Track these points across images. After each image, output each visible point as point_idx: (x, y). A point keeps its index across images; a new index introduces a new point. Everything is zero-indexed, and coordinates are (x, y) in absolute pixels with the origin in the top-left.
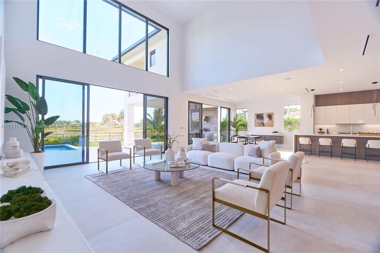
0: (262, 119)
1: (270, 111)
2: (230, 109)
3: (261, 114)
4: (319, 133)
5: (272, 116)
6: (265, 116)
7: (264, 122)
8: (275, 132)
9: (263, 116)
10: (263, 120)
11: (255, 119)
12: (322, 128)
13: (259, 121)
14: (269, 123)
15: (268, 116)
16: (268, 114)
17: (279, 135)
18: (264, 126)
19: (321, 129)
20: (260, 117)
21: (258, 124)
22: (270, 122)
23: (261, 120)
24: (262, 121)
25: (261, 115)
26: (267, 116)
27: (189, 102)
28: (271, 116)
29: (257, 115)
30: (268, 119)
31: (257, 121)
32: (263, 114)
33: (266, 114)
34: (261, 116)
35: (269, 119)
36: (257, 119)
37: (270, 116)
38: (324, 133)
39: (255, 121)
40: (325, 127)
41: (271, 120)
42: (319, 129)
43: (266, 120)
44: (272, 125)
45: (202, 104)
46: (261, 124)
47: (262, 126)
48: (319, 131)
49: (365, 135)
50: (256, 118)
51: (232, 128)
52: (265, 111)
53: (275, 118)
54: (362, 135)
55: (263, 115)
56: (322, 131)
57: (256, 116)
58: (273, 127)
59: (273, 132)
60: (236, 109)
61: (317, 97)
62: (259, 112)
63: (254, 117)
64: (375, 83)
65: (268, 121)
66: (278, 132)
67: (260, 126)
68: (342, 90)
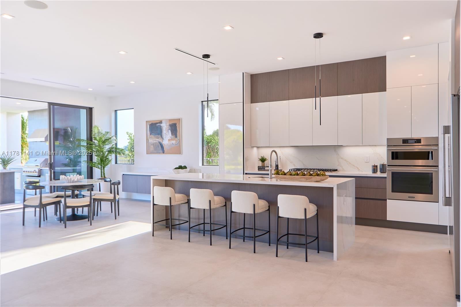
0: (160, 136)
1: (174, 116)
3: (157, 123)
4: (260, 169)
5: (178, 128)
6: (165, 127)
8: (180, 167)
9: (160, 126)
11: (147, 136)
12: (266, 157)
13: (154, 140)
14: (172, 144)
15: (170, 128)
16: (171, 123)
18: (164, 153)
19: (263, 160)
20: (155, 128)
21: (152, 146)
22: (174, 142)
23: (158, 138)
24: (160, 140)
26: (168, 127)
28: (176, 127)
29: (151, 124)
30: (171, 136)
31: (150, 141)
32: (161, 122)
33: (166, 121)
34: (157, 127)
36: (151, 134)
37: (174, 128)
39: (147, 139)
41: (176, 137)
43: (167, 137)
44: (177, 150)
46: (158, 147)
47: (159, 153)
48: (260, 164)
50: (149, 132)
51: (95, 159)
52: (165, 115)
53: (185, 130)
55: (161, 125)
56: (266, 164)
58: (180, 154)
59: (176, 168)
60: (116, 111)
61: (254, 78)
62: (154, 118)
63: (144, 130)
64: (319, 36)
65: (171, 140)
66: (187, 168)
67: (156, 152)
68: (280, 59)
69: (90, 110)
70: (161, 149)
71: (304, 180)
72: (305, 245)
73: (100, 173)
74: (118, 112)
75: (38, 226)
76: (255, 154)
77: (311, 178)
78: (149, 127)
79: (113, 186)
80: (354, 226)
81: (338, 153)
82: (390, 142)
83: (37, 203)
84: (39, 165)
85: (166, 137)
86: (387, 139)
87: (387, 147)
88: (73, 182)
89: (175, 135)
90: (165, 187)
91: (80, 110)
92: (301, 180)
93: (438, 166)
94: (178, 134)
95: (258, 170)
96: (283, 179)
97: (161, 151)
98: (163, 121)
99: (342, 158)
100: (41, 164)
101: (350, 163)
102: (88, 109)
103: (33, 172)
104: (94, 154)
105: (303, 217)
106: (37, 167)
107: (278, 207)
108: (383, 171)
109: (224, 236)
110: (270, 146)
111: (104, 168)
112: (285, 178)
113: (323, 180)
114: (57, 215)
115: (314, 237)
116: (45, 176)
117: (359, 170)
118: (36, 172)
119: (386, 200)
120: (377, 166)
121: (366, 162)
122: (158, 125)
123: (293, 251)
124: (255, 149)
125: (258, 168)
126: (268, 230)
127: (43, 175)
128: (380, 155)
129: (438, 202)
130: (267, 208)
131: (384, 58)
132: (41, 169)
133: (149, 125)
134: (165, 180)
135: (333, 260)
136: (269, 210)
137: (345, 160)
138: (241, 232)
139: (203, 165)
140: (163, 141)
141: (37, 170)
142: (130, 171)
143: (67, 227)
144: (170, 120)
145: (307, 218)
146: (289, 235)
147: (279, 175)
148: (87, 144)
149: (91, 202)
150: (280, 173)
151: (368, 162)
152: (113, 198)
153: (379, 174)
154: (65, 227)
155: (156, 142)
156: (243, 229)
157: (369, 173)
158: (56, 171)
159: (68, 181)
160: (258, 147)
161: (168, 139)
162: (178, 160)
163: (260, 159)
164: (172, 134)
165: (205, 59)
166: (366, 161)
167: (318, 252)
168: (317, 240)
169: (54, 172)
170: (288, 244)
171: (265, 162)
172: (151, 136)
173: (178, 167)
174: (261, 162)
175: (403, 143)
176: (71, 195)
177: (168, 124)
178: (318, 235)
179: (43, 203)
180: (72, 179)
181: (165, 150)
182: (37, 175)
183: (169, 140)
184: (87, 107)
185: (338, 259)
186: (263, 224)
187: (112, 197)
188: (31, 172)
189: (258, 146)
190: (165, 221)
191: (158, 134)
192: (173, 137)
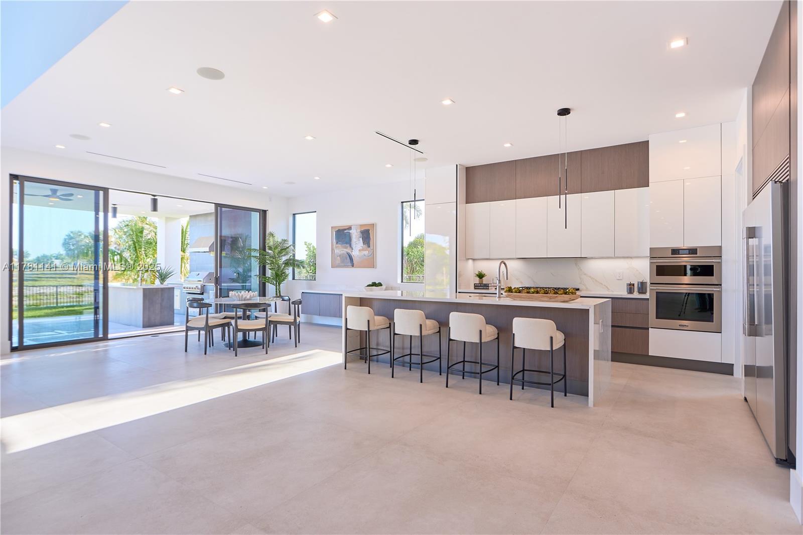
0: (348, 245)
1: (365, 220)
2: (265, 212)
3: (345, 230)
4: (476, 287)
5: (371, 236)
6: (355, 234)
7: (353, 253)
8: (374, 284)
9: (349, 233)
10: (350, 246)
11: (332, 245)
12: (484, 272)
13: (341, 250)
14: (364, 255)
15: (361, 235)
16: (362, 229)
18: (353, 266)
19: (481, 276)
20: (342, 235)
21: (339, 258)
22: (366, 253)
23: (346, 248)
24: (349, 250)
26: (359, 234)
27: (14, 177)
28: (369, 234)
29: (337, 231)
30: (362, 245)
31: (336, 252)
32: (350, 228)
33: (356, 227)
34: (345, 234)
36: (337, 243)
37: (366, 235)
38: (486, 286)
39: (332, 249)
40: (491, 268)
41: (369, 247)
42: (477, 273)
43: (358, 246)
44: (371, 263)
45: (106, 190)
46: (346, 259)
47: (347, 266)
48: (477, 280)
49: (521, 298)
50: (335, 241)
51: (269, 273)
52: (354, 220)
53: (380, 238)
54: (515, 297)
55: (351, 232)
56: (485, 280)
57: (334, 234)
58: (374, 267)
59: (369, 285)
60: (294, 215)
61: (470, 171)
62: (342, 223)
63: (329, 237)
64: (564, 112)
65: (363, 250)
66: (382, 285)
67: (343, 265)
68: (508, 145)
69: (264, 213)
70: (350, 261)
71: (546, 300)
72: (550, 384)
73: (275, 290)
74: (297, 216)
75: (204, 353)
76: (470, 269)
77: (557, 296)
78: (336, 234)
79: (292, 306)
80: (610, 363)
81: (580, 268)
82: (654, 253)
83: (202, 324)
84: (202, 280)
85: (356, 246)
86: (650, 248)
87: (650, 260)
88: (244, 300)
89: (367, 244)
90: (360, 306)
91: (251, 213)
92: (543, 299)
93: (721, 285)
94: (371, 243)
95: (475, 288)
96: (517, 297)
97: (350, 264)
98: (352, 226)
99: (585, 274)
100: (204, 279)
101: (596, 281)
102: (261, 212)
103: (195, 289)
104: (268, 267)
105: (549, 349)
106: (200, 282)
107: (514, 334)
108: (642, 290)
109: (437, 371)
110: (491, 257)
111: (279, 285)
112: (520, 297)
113: (574, 300)
114: (224, 341)
115: (560, 375)
116: (209, 293)
117: (608, 289)
118: (198, 289)
119: (648, 329)
120: (633, 285)
121: (619, 280)
122: (347, 231)
123: (530, 392)
124: (470, 261)
125: (475, 286)
126: (497, 365)
127: (206, 292)
128: (637, 270)
129: (721, 333)
130: (496, 336)
131: (646, 143)
132: (204, 285)
133: (335, 232)
134: (360, 298)
135: (588, 405)
136: (498, 338)
137: (590, 277)
138: (460, 366)
139: (402, 282)
140: (352, 252)
141: (200, 287)
142: (310, 288)
143: (238, 355)
144: (361, 226)
145: (554, 349)
146: (525, 372)
147: (512, 292)
148: (260, 255)
149: (266, 325)
150: (514, 291)
151: (621, 280)
152: (293, 321)
153: (636, 295)
154: (236, 356)
155: (343, 254)
156: (463, 363)
157: (623, 293)
158: (222, 288)
159: (239, 298)
160: (474, 260)
162: (371, 275)
163: (477, 275)
164: (363, 243)
165: (412, 146)
166: (618, 278)
167: (566, 395)
168: (563, 380)
169: (220, 289)
170: (523, 382)
171: (483, 278)
172: (337, 245)
173: (371, 284)
174: (478, 279)
175: (672, 254)
176: (242, 316)
177: (359, 231)
178: (565, 373)
179: (210, 325)
180: (244, 297)
181: (354, 262)
182: (199, 292)
183: (359, 250)
184: (260, 210)
185: (594, 406)
186: (490, 356)
187: (292, 319)
188: (192, 289)
189: (476, 257)
190: (359, 350)
191: (347, 243)
192: (365, 246)
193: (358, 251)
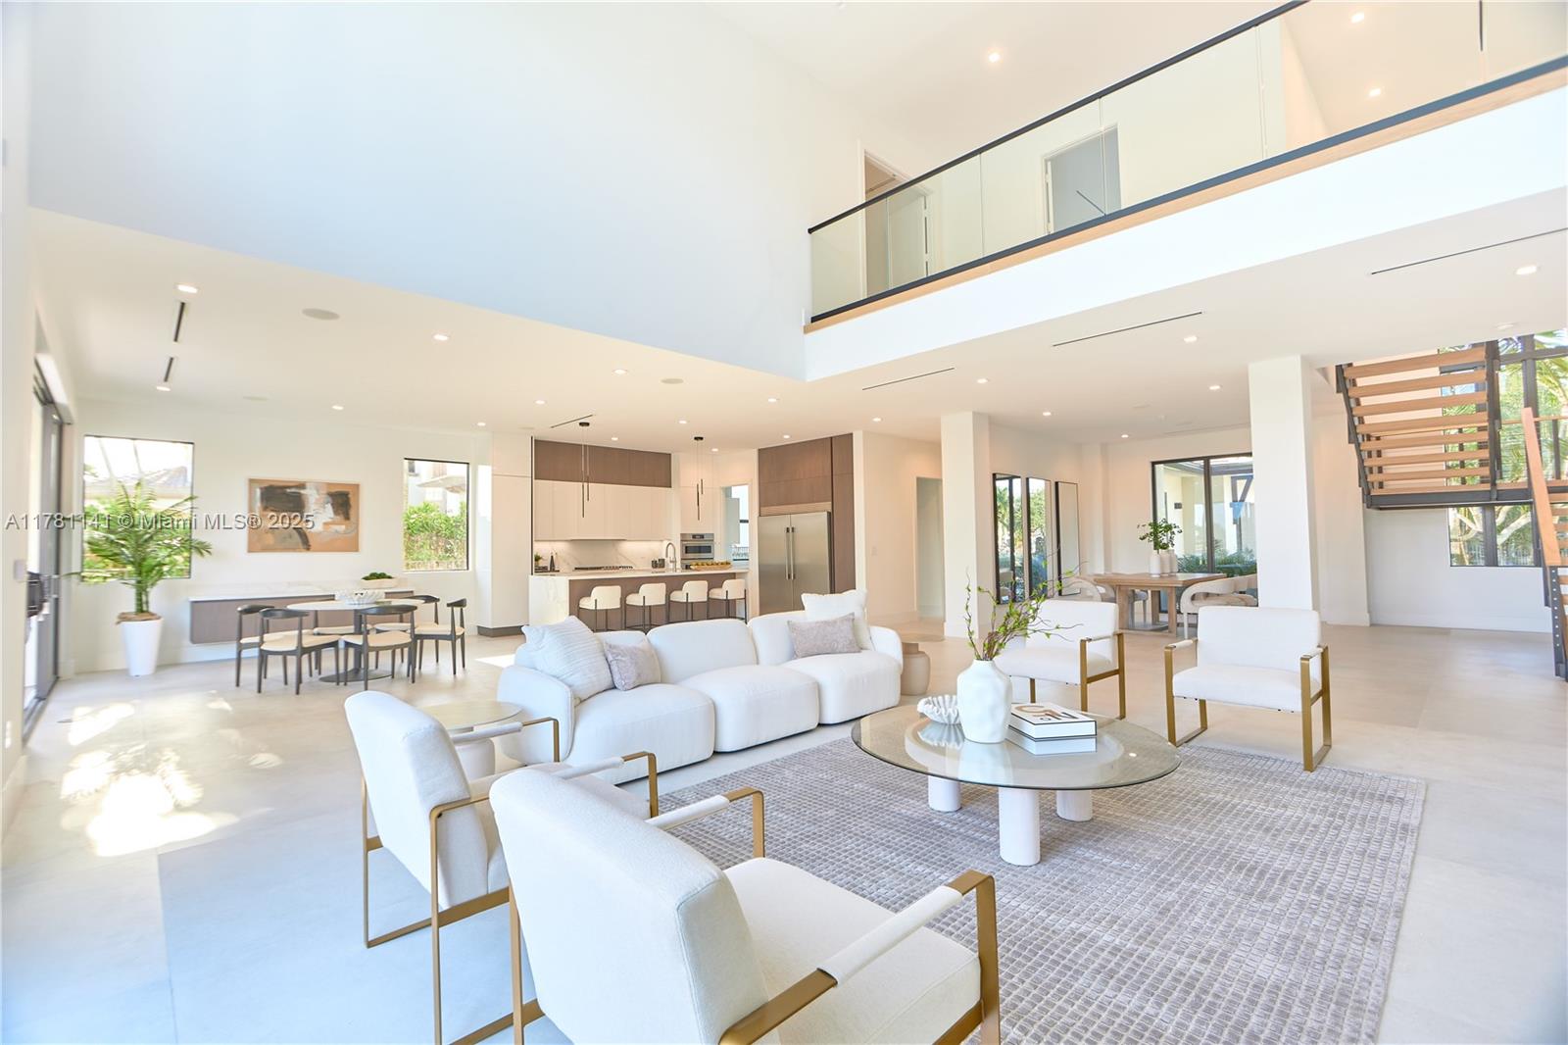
1: (341, 476)
3: (289, 487)
5: (352, 502)
6: (313, 498)
8: (374, 576)
9: (300, 495)
11: (251, 511)
14: (337, 532)
15: (330, 499)
16: (334, 490)
17: (396, 587)
18: (308, 549)
20: (281, 498)
21: (269, 534)
22: (342, 528)
25: (288, 490)
26: (324, 498)
28: (348, 499)
29: (266, 488)
30: (332, 515)
32: (302, 486)
33: (318, 486)
34: (288, 495)
35: (336, 512)
36: (265, 508)
37: (343, 501)
41: (347, 518)
43: (320, 516)
44: (352, 545)
46: (290, 535)
47: (294, 549)
50: (258, 504)
52: (312, 474)
53: (367, 507)
55: (302, 492)
57: (258, 492)
58: (357, 550)
59: (366, 579)
62: (280, 475)
63: (243, 497)
65: (333, 523)
67: (279, 547)
70: (305, 542)
78: (262, 494)
82: (684, 537)
85: (316, 517)
86: (682, 533)
87: (681, 541)
89: (343, 513)
94: (352, 513)
97: (300, 545)
98: (308, 485)
110: (553, 539)
122: (293, 490)
133: (261, 489)
144: (329, 484)
161: (324, 521)
162: (363, 562)
175: (692, 538)
177: (325, 492)
181: (311, 543)
183: (325, 524)
191: (291, 510)
192: (339, 518)
193: (321, 525)
